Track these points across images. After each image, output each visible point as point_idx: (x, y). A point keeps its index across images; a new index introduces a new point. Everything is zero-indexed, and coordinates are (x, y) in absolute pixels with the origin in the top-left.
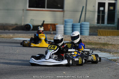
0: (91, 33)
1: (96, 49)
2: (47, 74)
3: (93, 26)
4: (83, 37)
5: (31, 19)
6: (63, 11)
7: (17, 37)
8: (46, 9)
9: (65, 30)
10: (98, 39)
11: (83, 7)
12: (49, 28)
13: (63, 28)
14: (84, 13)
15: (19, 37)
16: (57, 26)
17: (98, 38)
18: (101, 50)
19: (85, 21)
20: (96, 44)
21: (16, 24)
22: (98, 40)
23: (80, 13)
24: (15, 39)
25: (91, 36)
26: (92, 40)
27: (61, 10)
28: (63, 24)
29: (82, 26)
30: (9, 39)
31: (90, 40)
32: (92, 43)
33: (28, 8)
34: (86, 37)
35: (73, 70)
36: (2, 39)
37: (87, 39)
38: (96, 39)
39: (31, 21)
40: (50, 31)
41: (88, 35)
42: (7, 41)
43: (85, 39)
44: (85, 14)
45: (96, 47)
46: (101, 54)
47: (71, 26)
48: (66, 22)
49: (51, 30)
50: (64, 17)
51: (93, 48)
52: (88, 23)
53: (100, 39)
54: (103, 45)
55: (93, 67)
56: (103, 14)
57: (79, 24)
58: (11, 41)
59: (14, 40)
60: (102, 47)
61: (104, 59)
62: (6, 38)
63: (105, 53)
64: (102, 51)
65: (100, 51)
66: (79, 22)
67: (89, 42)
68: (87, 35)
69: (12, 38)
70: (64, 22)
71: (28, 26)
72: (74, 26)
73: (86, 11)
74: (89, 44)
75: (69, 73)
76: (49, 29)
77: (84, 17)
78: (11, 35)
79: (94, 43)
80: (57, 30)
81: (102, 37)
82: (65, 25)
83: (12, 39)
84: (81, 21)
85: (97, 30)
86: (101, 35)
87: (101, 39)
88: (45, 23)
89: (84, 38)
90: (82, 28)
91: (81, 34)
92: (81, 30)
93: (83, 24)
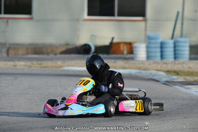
3: (194, 44)
4: (180, 62)
5: (92, 36)
6: (145, 20)
7: (68, 66)
8: (117, 18)
9: (148, 52)
11: (178, 13)
12: (122, 48)
13: (145, 49)
15: (73, 66)
16: (135, 45)
19: (181, 36)
21: (67, 44)
23: (173, 23)
24: (66, 68)
25: (192, 61)
26: (194, 68)
27: (140, 18)
28: (145, 42)
29: (177, 44)
30: (56, 69)
31: (190, 68)
32: (194, 72)
33: (86, 16)
34: (184, 63)
35: (162, 119)
36: (43, 69)
37: (185, 66)
39: (91, 38)
40: (123, 54)
41: (187, 60)
42: (53, 72)
43: (182, 66)
44: (182, 24)
47: (159, 45)
48: (149, 38)
49: (125, 52)
51: (195, 81)
52: (187, 40)
55: (196, 113)
57: (172, 42)
59: (64, 70)
62: (51, 67)
66: (172, 38)
67: (189, 72)
68: (185, 60)
69: (61, 67)
70: (147, 39)
71: (87, 47)
72: (163, 46)
74: (188, 75)
75: (155, 123)
76: (122, 51)
77: (180, 29)
78: (59, 63)
79: (197, 73)
80: (135, 52)
82: (150, 43)
83: (61, 69)
84: (175, 36)
89: (180, 64)
90: (177, 48)
91: (175, 58)
92: (175, 51)
93: (178, 42)
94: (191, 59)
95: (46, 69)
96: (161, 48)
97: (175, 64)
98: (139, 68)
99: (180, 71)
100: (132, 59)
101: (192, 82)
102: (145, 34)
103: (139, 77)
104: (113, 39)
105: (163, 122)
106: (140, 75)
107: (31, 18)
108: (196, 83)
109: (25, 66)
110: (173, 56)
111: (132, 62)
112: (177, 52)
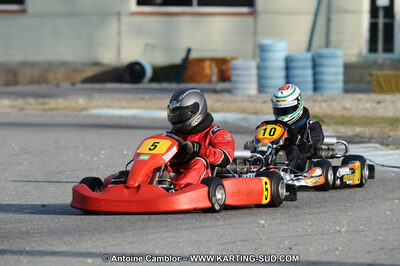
0: (351, 85)
1: (370, 140)
2: (206, 227)
3: (354, 59)
4: (325, 98)
5: (147, 45)
6: (253, 14)
7: (100, 107)
8: (196, 9)
9: (261, 78)
10: (374, 105)
12: (208, 71)
13: (254, 72)
14: (322, 18)
15: (109, 107)
16: (235, 63)
17: (374, 102)
18: (386, 141)
19: (327, 45)
20: (368, 121)
21: (97, 64)
22: (373, 108)
23: (310, 18)
24: (96, 112)
25: (349, 96)
26: (354, 110)
27: (244, 10)
28: (254, 58)
29: (318, 61)
30: (76, 113)
31: (345, 108)
32: (352, 117)
33: (133, 7)
34: (333, 99)
35: (291, 213)
36: (49, 113)
37: (335, 104)
38: (368, 106)
39: (145, 51)
40: (210, 82)
41: (340, 92)
42: (70, 120)
43: (330, 106)
44: (329, 21)
45: (367, 131)
46: (383, 156)
47: (282, 64)
48: (262, 49)
49: (215, 78)
50: (255, 33)
51: (356, 136)
52: (339, 52)
53: (379, 102)
54: (392, 125)
55: (359, 201)
56: (388, 21)
57: (309, 55)
58: (83, 121)
59: (92, 116)
60: (386, 130)
61: (395, 173)
62: (65, 109)
63: (397, 152)
64: (387, 145)
65: (382, 144)
66: (309, 50)
67: (343, 116)
68: (336, 92)
69: (85, 109)
70: (257, 52)
71: (138, 67)
72: (291, 65)
73: (329, 12)
74: (343, 124)
75: (279, 221)
76: (207, 76)
77: (324, 30)
78: (81, 101)
79: (360, 119)
80: (233, 78)
81: (388, 97)
82: (263, 59)
83: (84, 113)
84: (314, 44)
85: (371, 75)
86: (382, 90)
87: (382, 105)
88: (193, 55)
89: (325, 101)
90: (318, 69)
91: (315, 89)
92: (315, 74)
93: (321, 56)
94: (346, 91)
95: (55, 113)
96: (287, 68)
97: (315, 101)
98: (244, 111)
99: (326, 116)
100: (229, 91)
101: (351, 137)
102: (255, 42)
103: (243, 128)
104: (189, 51)
105: (294, 219)
106: (244, 124)
107: (24, 11)
108: (358, 139)
109: (13, 107)
110: (310, 86)
111: (227, 97)
112: (318, 77)
